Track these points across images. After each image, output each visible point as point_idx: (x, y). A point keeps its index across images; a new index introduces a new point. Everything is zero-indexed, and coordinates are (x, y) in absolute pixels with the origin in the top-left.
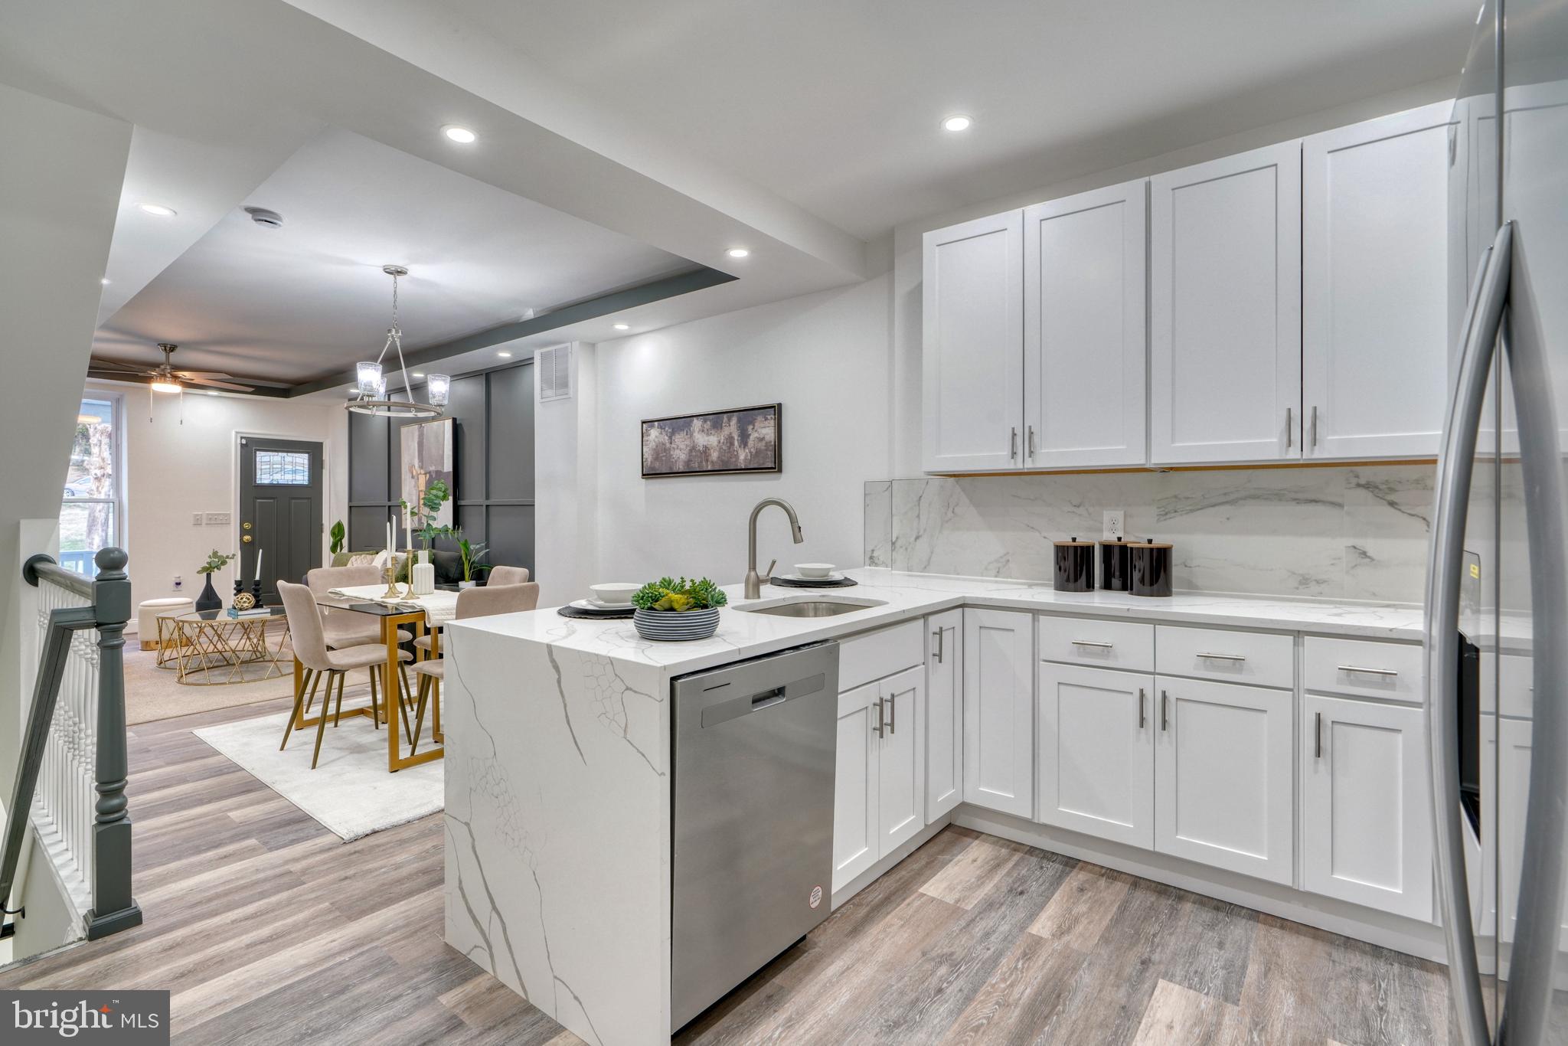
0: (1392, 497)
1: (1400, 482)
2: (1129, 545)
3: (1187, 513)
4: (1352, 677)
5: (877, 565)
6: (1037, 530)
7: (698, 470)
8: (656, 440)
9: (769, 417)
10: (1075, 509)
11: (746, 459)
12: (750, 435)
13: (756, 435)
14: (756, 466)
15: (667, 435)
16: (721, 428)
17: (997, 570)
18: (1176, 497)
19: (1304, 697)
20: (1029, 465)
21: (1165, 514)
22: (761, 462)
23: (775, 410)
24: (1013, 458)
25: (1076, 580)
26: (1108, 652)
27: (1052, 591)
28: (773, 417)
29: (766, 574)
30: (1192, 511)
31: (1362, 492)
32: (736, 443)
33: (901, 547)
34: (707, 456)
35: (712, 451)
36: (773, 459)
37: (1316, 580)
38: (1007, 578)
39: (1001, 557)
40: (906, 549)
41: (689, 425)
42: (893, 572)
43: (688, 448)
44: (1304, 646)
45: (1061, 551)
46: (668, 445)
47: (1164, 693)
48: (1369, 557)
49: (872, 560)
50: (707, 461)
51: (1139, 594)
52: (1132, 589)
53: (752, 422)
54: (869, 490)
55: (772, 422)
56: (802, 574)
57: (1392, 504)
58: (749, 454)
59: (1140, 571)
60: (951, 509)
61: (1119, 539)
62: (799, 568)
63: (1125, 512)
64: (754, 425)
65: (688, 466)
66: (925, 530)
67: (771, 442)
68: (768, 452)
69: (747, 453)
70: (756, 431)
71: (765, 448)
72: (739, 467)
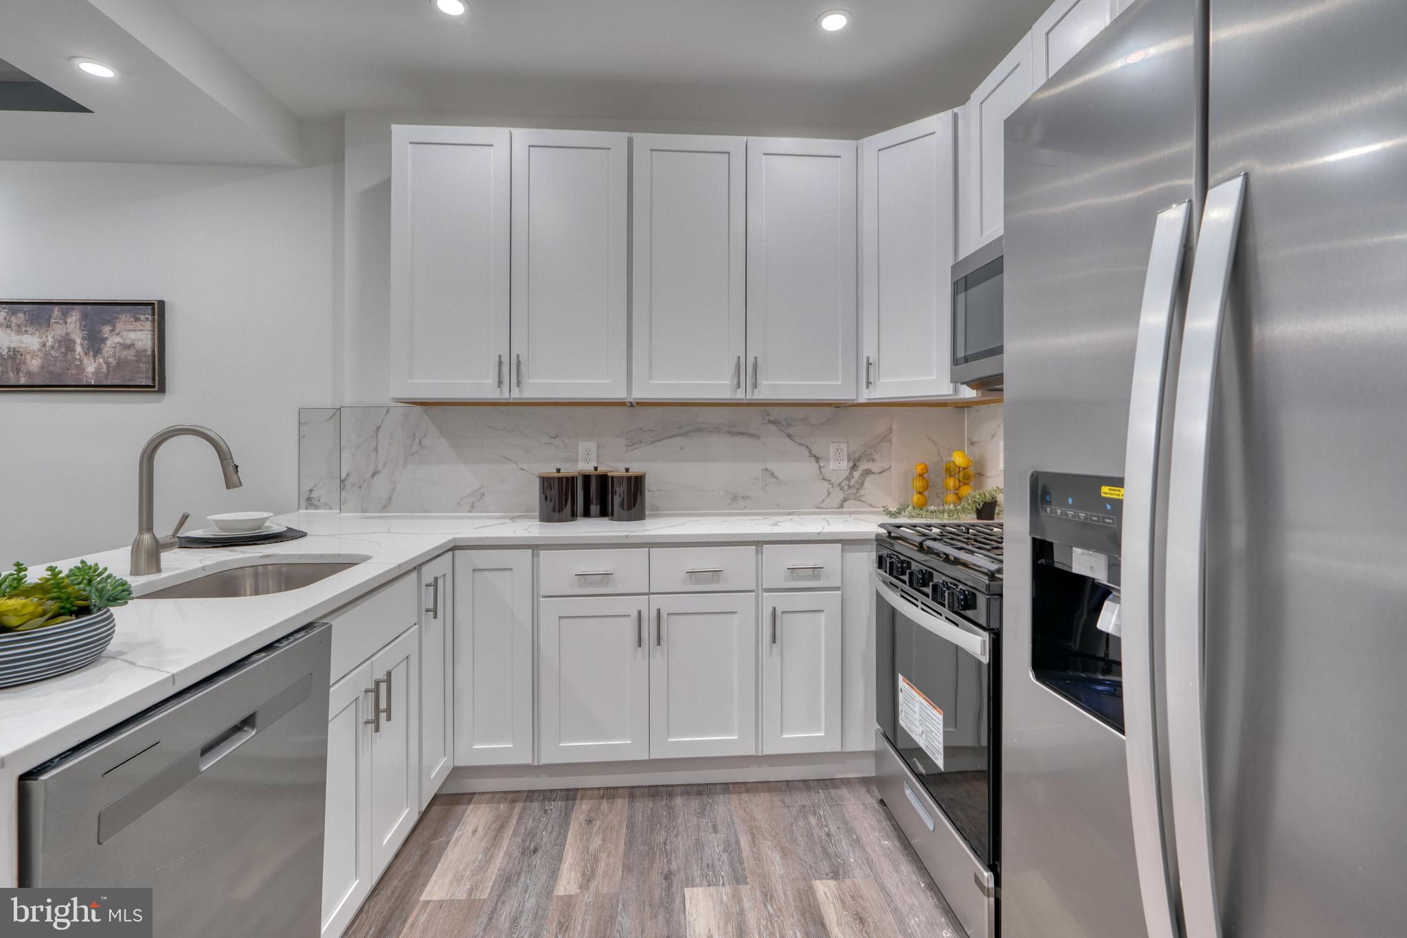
0: (790, 431)
1: (793, 419)
2: (610, 474)
3: (651, 444)
4: (795, 574)
5: (316, 507)
6: (515, 462)
9: (142, 317)
10: (552, 441)
11: (97, 372)
12: (106, 339)
13: (118, 339)
14: (117, 382)
16: (49, 326)
17: (471, 505)
18: (641, 429)
19: (762, 595)
20: (516, 394)
21: (632, 445)
22: (128, 377)
23: (154, 309)
24: (499, 387)
25: (560, 510)
26: (608, 579)
27: (537, 523)
28: (150, 317)
29: (171, 533)
30: (654, 442)
31: (772, 427)
32: (79, 349)
33: (354, 485)
34: (18, 364)
35: (28, 357)
36: (150, 375)
37: (742, 497)
38: (482, 512)
39: (476, 491)
40: (360, 487)
42: (342, 514)
44: (762, 553)
45: (546, 482)
47: (659, 611)
48: (776, 477)
49: (310, 502)
50: (18, 371)
51: (619, 519)
52: (612, 515)
53: (112, 322)
54: (304, 418)
55: (148, 325)
56: (222, 529)
57: (789, 436)
58: (105, 366)
59: (620, 496)
60: (417, 441)
61: (596, 469)
62: (216, 521)
63: (598, 444)
64: (114, 326)
66: (385, 465)
67: (145, 351)
68: (141, 365)
69: (100, 364)
70: (118, 334)
71: (134, 358)
72: (85, 383)
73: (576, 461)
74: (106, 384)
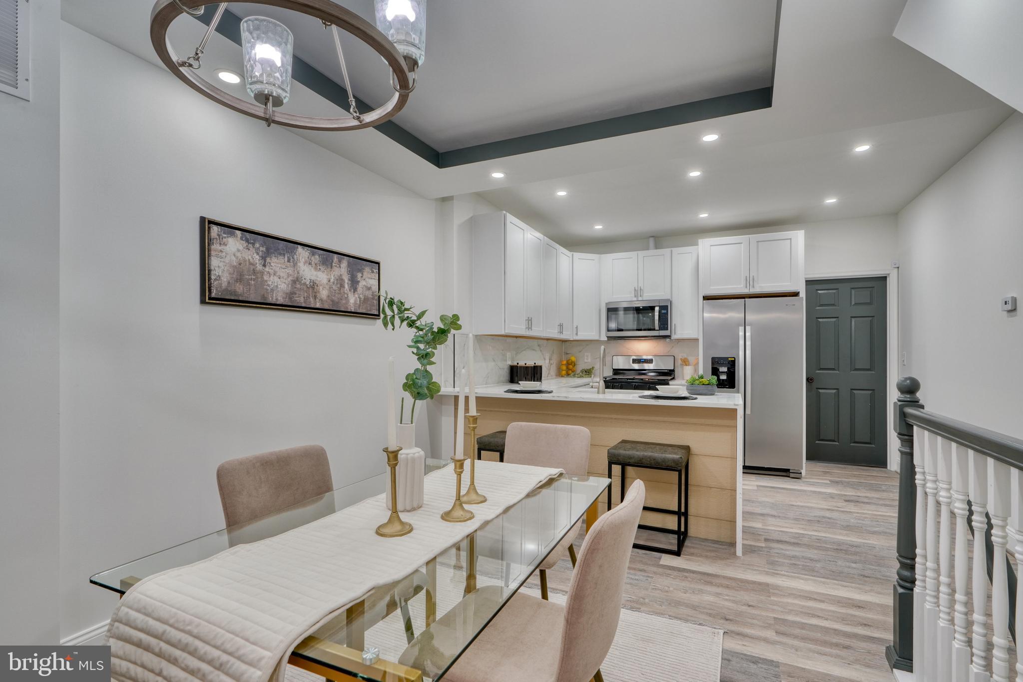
7: (303, 305)
8: (239, 254)
9: (374, 271)
10: (502, 352)
11: (355, 303)
12: (359, 282)
13: (365, 283)
14: (364, 311)
15: (258, 254)
16: (332, 268)
17: (486, 381)
18: (518, 348)
23: (378, 266)
28: (377, 271)
32: (346, 286)
34: (316, 293)
35: (321, 288)
36: (377, 307)
39: (487, 375)
41: (292, 252)
43: (290, 278)
46: (259, 267)
50: (315, 297)
53: (361, 271)
55: (377, 276)
58: (358, 300)
63: (511, 354)
64: (362, 274)
65: (290, 298)
66: (466, 363)
67: (375, 292)
68: (374, 301)
69: (356, 298)
70: (364, 280)
71: (371, 297)
72: (349, 310)
73: (507, 361)
74: (359, 312)
